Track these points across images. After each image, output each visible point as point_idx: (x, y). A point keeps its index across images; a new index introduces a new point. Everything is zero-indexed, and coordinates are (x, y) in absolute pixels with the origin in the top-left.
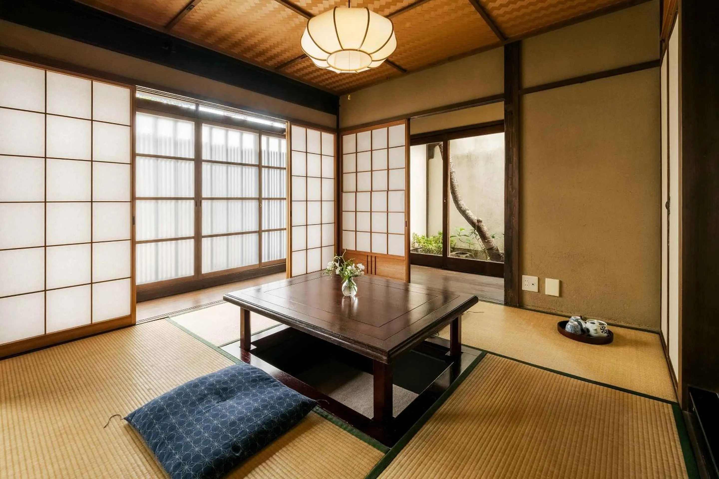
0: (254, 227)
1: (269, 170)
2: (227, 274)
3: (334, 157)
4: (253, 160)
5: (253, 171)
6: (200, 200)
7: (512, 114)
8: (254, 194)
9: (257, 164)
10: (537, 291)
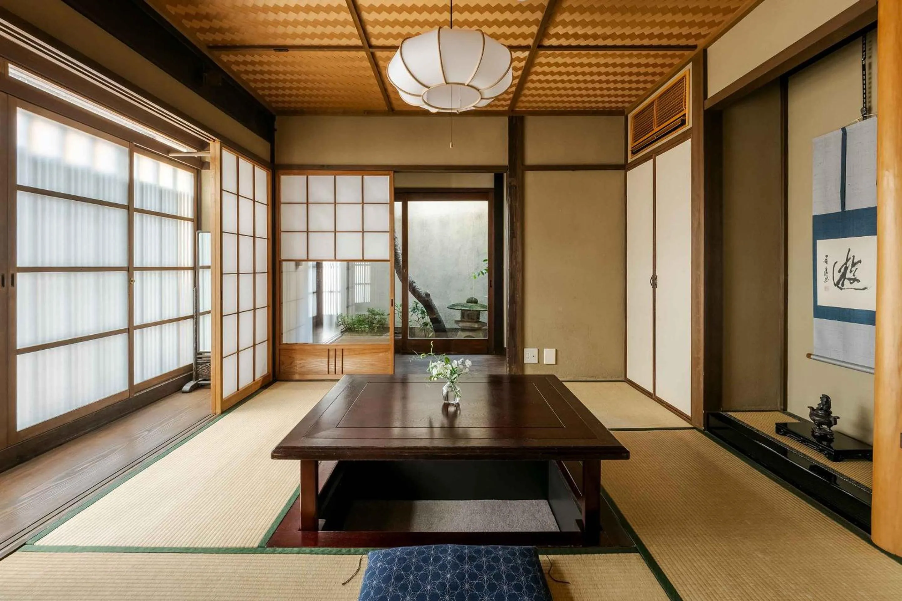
0: (120, 323)
1: (142, 217)
2: (70, 420)
3: (267, 205)
4: (120, 198)
5: (120, 216)
6: (11, 272)
7: (516, 188)
8: (120, 260)
9: (125, 203)
10: (537, 362)
